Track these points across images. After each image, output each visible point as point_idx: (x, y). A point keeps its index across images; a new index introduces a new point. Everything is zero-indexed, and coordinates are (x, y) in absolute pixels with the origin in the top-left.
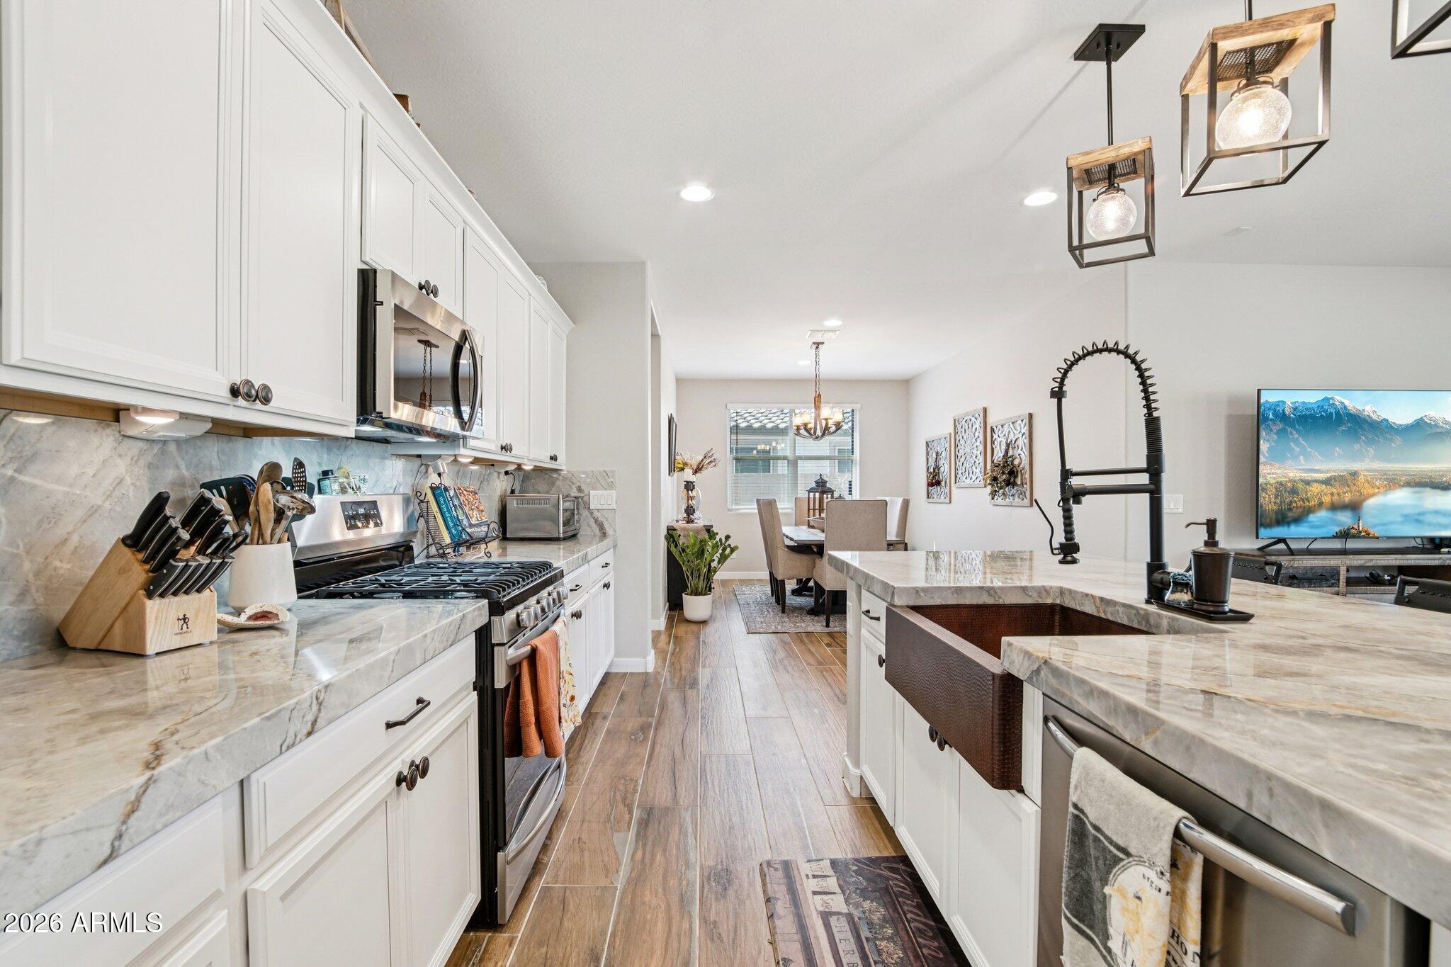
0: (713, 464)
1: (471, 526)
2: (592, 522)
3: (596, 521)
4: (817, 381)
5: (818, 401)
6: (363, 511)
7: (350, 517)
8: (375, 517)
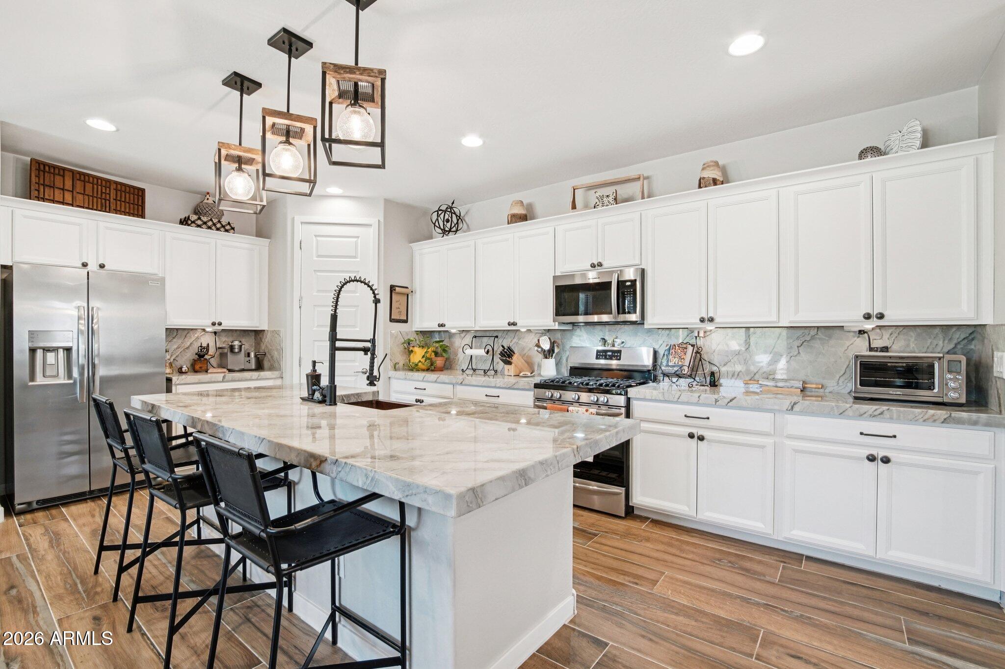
1: (667, 366)
6: (610, 353)
7: (600, 355)
8: (617, 356)
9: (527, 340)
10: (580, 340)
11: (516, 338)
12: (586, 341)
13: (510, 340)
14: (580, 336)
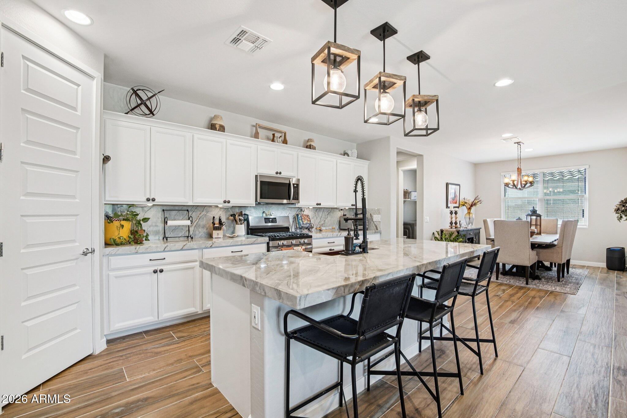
0: (480, 202)
1: (303, 224)
2: (374, 225)
3: (375, 225)
4: (520, 160)
5: (519, 170)
6: (271, 220)
7: (267, 221)
8: (275, 221)
9: (214, 213)
10: (250, 212)
11: (205, 211)
12: (254, 213)
13: (199, 213)
14: (250, 210)
